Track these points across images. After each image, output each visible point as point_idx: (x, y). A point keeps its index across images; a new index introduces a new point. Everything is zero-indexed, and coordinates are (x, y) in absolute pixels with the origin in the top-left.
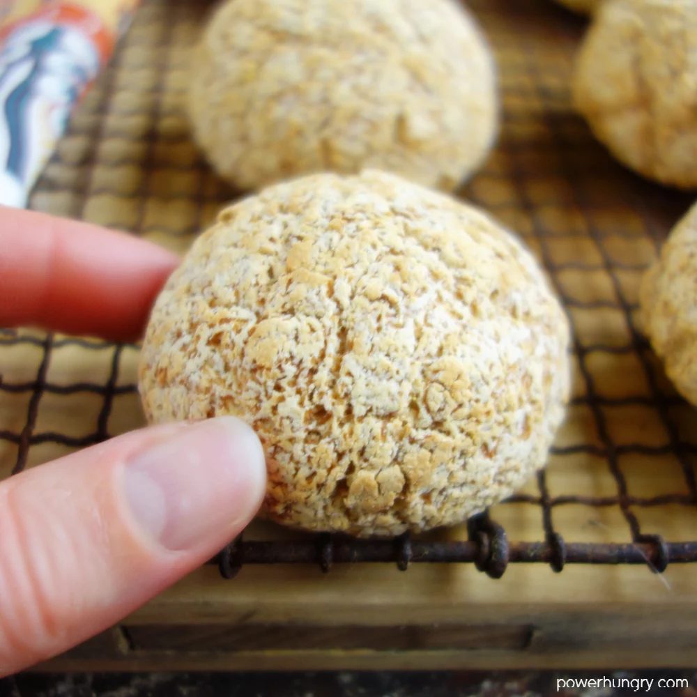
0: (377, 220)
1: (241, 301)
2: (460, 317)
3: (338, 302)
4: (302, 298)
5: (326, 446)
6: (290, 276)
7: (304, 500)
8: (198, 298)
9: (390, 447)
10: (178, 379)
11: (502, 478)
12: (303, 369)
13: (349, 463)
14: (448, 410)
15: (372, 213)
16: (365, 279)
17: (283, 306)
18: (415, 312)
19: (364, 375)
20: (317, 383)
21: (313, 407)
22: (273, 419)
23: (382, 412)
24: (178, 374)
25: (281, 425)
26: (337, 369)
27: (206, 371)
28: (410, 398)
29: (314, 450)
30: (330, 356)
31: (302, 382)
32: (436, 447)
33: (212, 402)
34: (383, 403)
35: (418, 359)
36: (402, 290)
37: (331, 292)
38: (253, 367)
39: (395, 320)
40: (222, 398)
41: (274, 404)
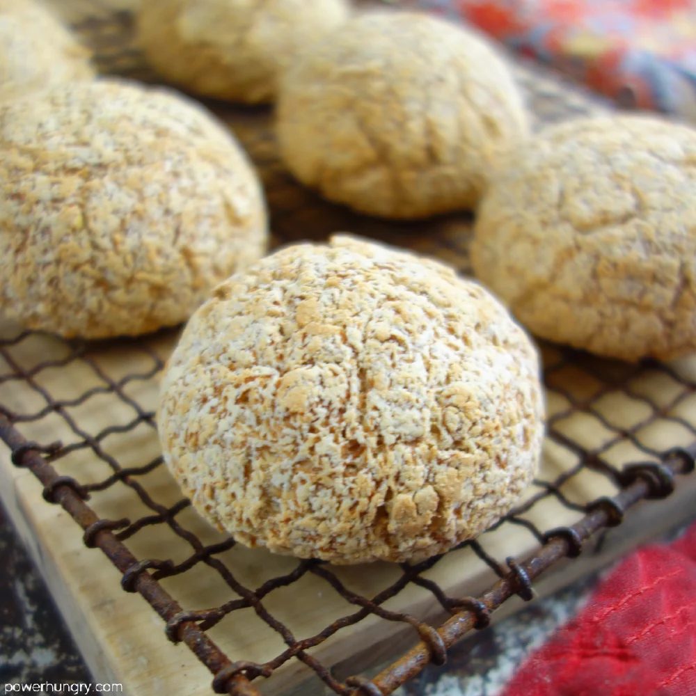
0: (368, 274)
1: (261, 361)
2: (457, 349)
3: (352, 346)
4: (320, 348)
5: (365, 476)
6: (303, 331)
7: (348, 531)
8: (215, 365)
9: (421, 469)
10: (211, 440)
11: (514, 487)
12: (332, 410)
13: (387, 489)
14: (466, 428)
15: (361, 269)
16: (372, 324)
17: (303, 358)
18: (421, 347)
19: (389, 408)
20: (348, 420)
21: (347, 442)
22: (312, 458)
23: (410, 438)
24: (211, 435)
25: (320, 463)
26: (363, 406)
27: (239, 428)
28: (431, 423)
29: (354, 482)
30: (355, 395)
31: (334, 422)
32: (460, 464)
33: (248, 455)
34: (409, 430)
35: (431, 387)
36: (407, 330)
37: (345, 340)
38: (286, 414)
39: (405, 356)
40: (258, 449)
41: (311, 445)
